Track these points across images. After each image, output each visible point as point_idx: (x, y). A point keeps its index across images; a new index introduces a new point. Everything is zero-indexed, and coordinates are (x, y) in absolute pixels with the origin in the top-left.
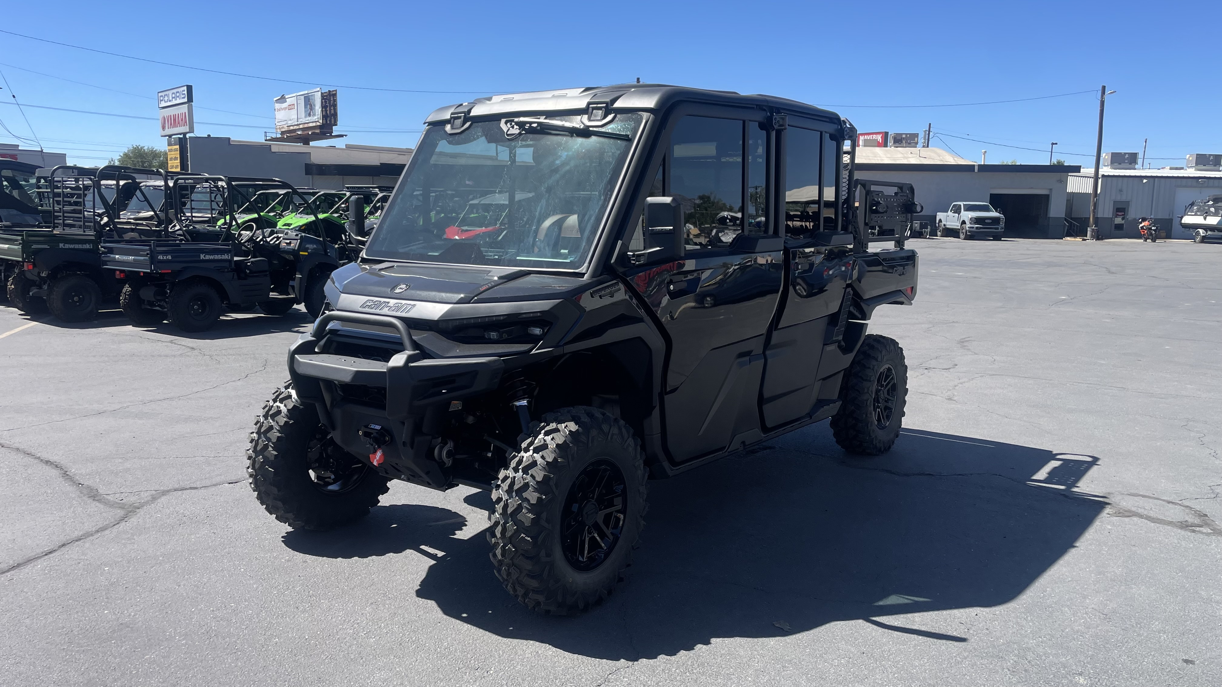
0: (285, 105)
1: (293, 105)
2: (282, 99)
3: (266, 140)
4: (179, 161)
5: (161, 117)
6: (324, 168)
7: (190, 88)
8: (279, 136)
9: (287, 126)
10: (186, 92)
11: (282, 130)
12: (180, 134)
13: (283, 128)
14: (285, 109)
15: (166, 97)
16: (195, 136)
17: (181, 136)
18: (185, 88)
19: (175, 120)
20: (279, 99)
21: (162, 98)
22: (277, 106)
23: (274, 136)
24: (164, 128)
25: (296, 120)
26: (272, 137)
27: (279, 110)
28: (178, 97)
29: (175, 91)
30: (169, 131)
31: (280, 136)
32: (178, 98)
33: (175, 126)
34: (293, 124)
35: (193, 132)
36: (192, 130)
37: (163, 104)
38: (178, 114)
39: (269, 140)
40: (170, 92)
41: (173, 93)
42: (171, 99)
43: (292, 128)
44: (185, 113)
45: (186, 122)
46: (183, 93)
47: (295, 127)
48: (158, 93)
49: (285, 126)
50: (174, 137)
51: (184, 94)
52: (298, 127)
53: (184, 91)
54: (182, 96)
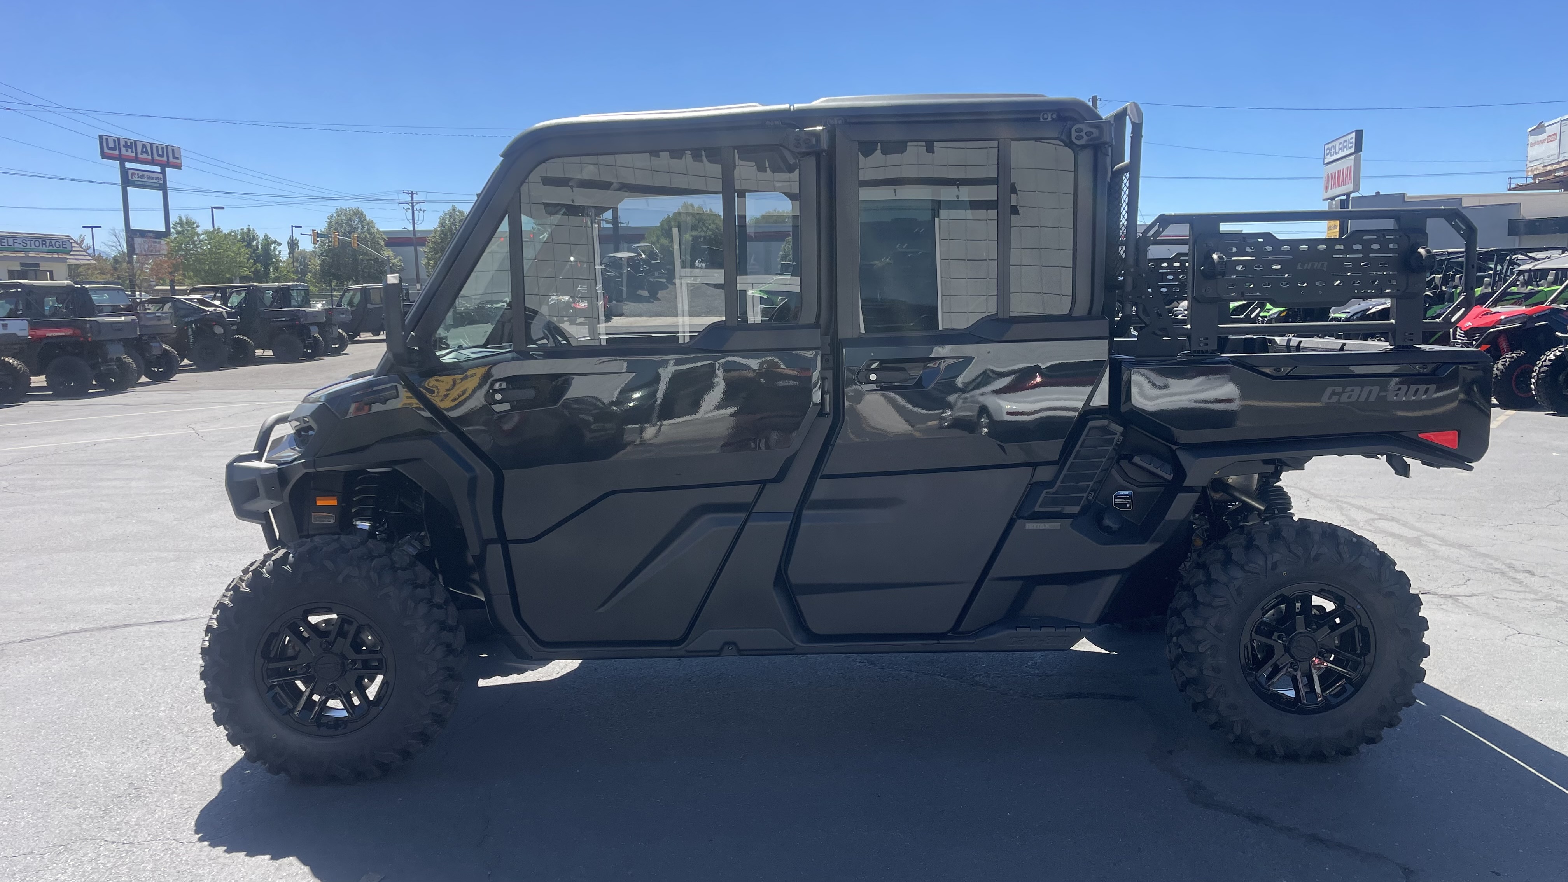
0: (1543, 136)
1: (1554, 135)
2: (1540, 129)
3: (1509, 190)
4: (1338, 230)
5: (1324, 176)
6: (1537, 224)
7: (1359, 134)
8: (1530, 181)
9: (1544, 166)
10: (1354, 140)
11: (1535, 173)
12: (1343, 195)
13: (1537, 169)
14: (1543, 141)
15: (1333, 149)
16: (1360, 195)
17: (1344, 197)
18: (1354, 135)
19: (1339, 177)
20: (1534, 129)
21: (1328, 151)
22: (1531, 139)
23: (1521, 182)
24: (1327, 188)
25: (1556, 156)
26: (1518, 185)
27: (1533, 145)
28: (1345, 147)
29: (1342, 140)
30: (1331, 193)
31: (1532, 181)
32: (1345, 149)
33: (1339, 185)
34: (1552, 162)
35: (1358, 191)
36: (1356, 189)
37: (1329, 159)
38: (1343, 169)
39: (1514, 189)
40: (1337, 143)
41: (1341, 143)
42: (1337, 151)
43: (1549, 168)
44: (1351, 167)
45: (1350, 179)
46: (1351, 141)
47: (1555, 167)
48: (1325, 145)
49: (1540, 167)
50: (1337, 199)
51: (1352, 143)
52: (1558, 166)
53: (1352, 138)
54: (1350, 145)
